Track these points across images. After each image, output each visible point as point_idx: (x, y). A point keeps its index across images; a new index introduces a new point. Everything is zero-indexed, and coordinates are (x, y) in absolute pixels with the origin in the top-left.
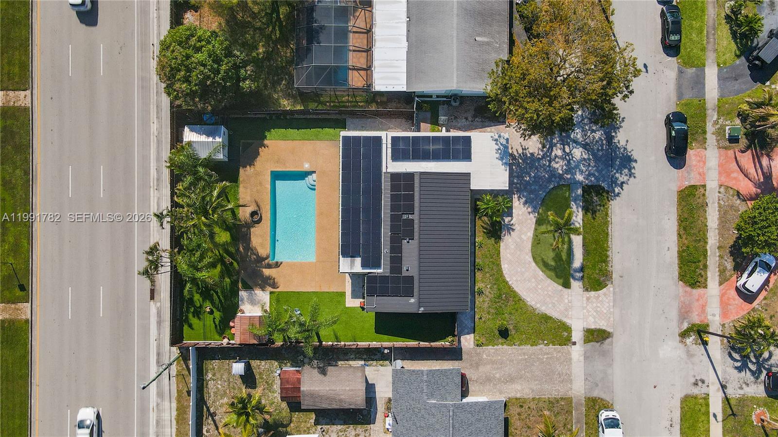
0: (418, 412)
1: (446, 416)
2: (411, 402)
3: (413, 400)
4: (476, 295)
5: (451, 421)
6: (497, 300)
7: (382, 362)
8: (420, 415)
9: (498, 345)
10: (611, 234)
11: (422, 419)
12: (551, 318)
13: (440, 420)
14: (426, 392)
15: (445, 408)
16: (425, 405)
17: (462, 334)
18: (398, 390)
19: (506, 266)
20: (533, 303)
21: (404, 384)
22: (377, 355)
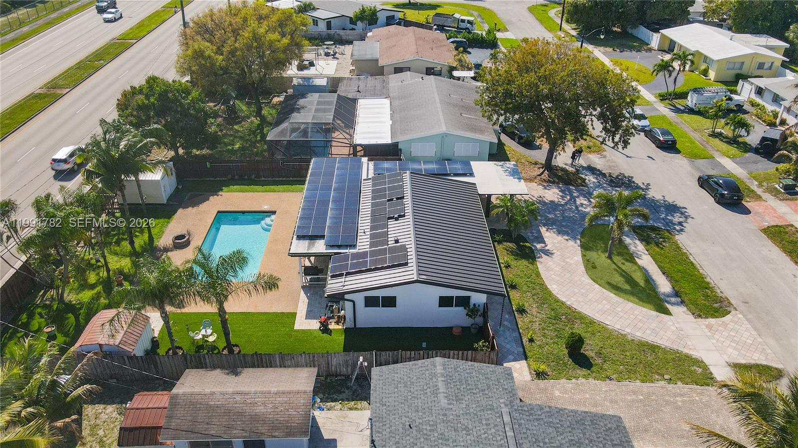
0: (430, 431)
1: (497, 425)
2: (413, 415)
3: (417, 411)
4: (516, 315)
5: (510, 434)
6: (554, 322)
7: (353, 403)
8: (436, 435)
9: (577, 378)
10: (697, 263)
11: (440, 441)
12: (659, 347)
13: (483, 436)
14: (443, 393)
15: (489, 412)
16: (445, 415)
17: (504, 361)
18: (384, 400)
19: (555, 286)
20: (617, 327)
21: (397, 388)
22: (344, 392)
